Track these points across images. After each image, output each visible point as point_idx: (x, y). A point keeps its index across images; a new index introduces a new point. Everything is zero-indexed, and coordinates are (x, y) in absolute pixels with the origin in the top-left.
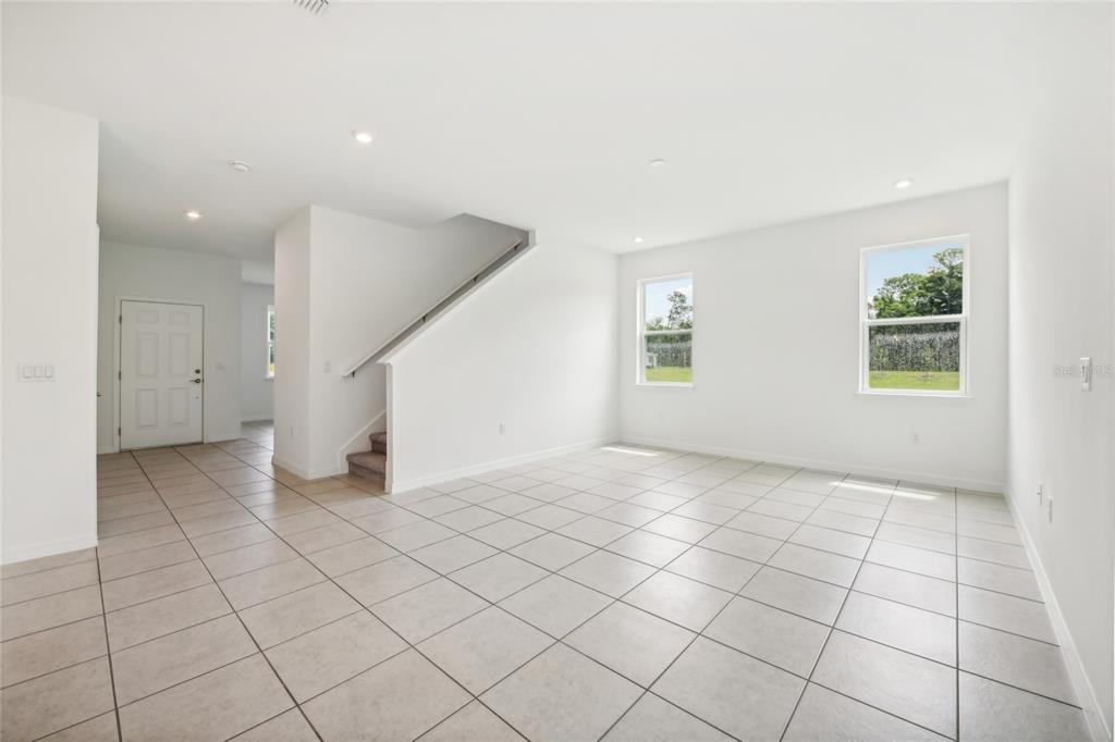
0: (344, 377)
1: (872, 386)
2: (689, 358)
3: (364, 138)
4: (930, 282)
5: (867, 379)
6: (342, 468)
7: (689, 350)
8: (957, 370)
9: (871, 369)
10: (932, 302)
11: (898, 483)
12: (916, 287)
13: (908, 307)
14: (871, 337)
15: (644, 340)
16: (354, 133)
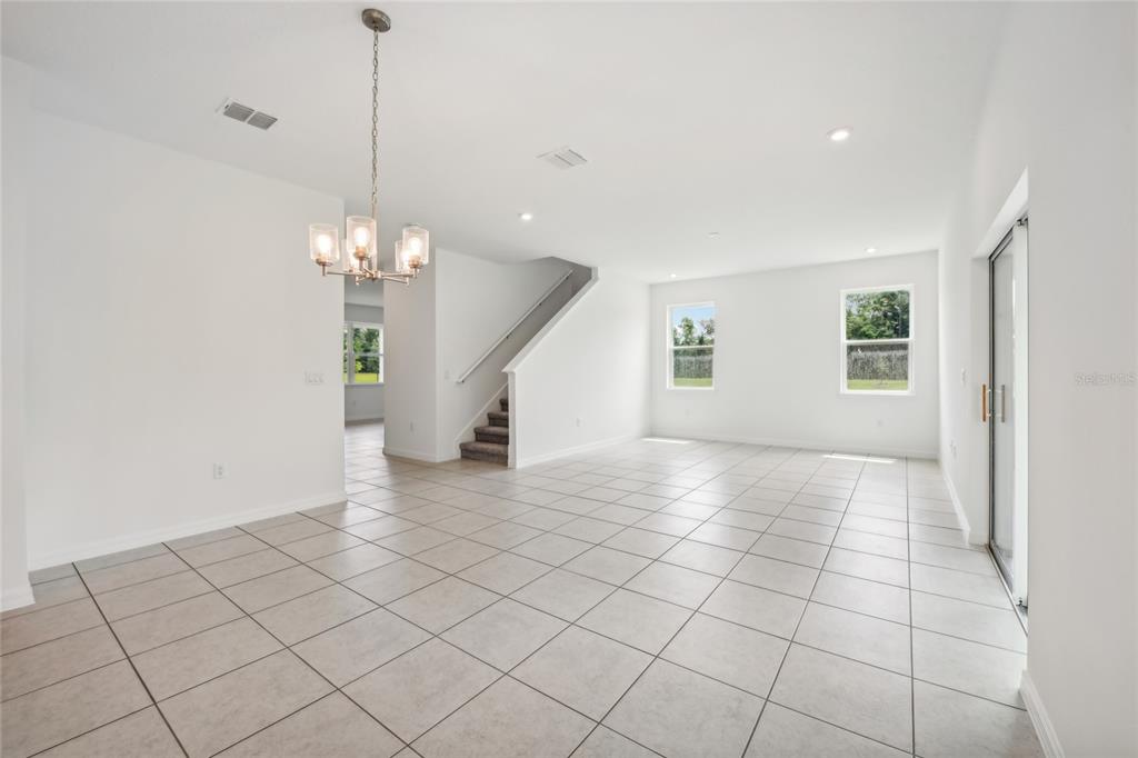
0: (458, 383)
1: (849, 387)
2: (710, 368)
3: (527, 217)
4: (884, 297)
5: (846, 385)
6: (457, 454)
7: (711, 362)
8: (906, 378)
9: (849, 378)
10: (885, 315)
11: (868, 455)
12: (872, 302)
13: (865, 320)
14: (849, 354)
15: (672, 354)
16: (520, 215)
